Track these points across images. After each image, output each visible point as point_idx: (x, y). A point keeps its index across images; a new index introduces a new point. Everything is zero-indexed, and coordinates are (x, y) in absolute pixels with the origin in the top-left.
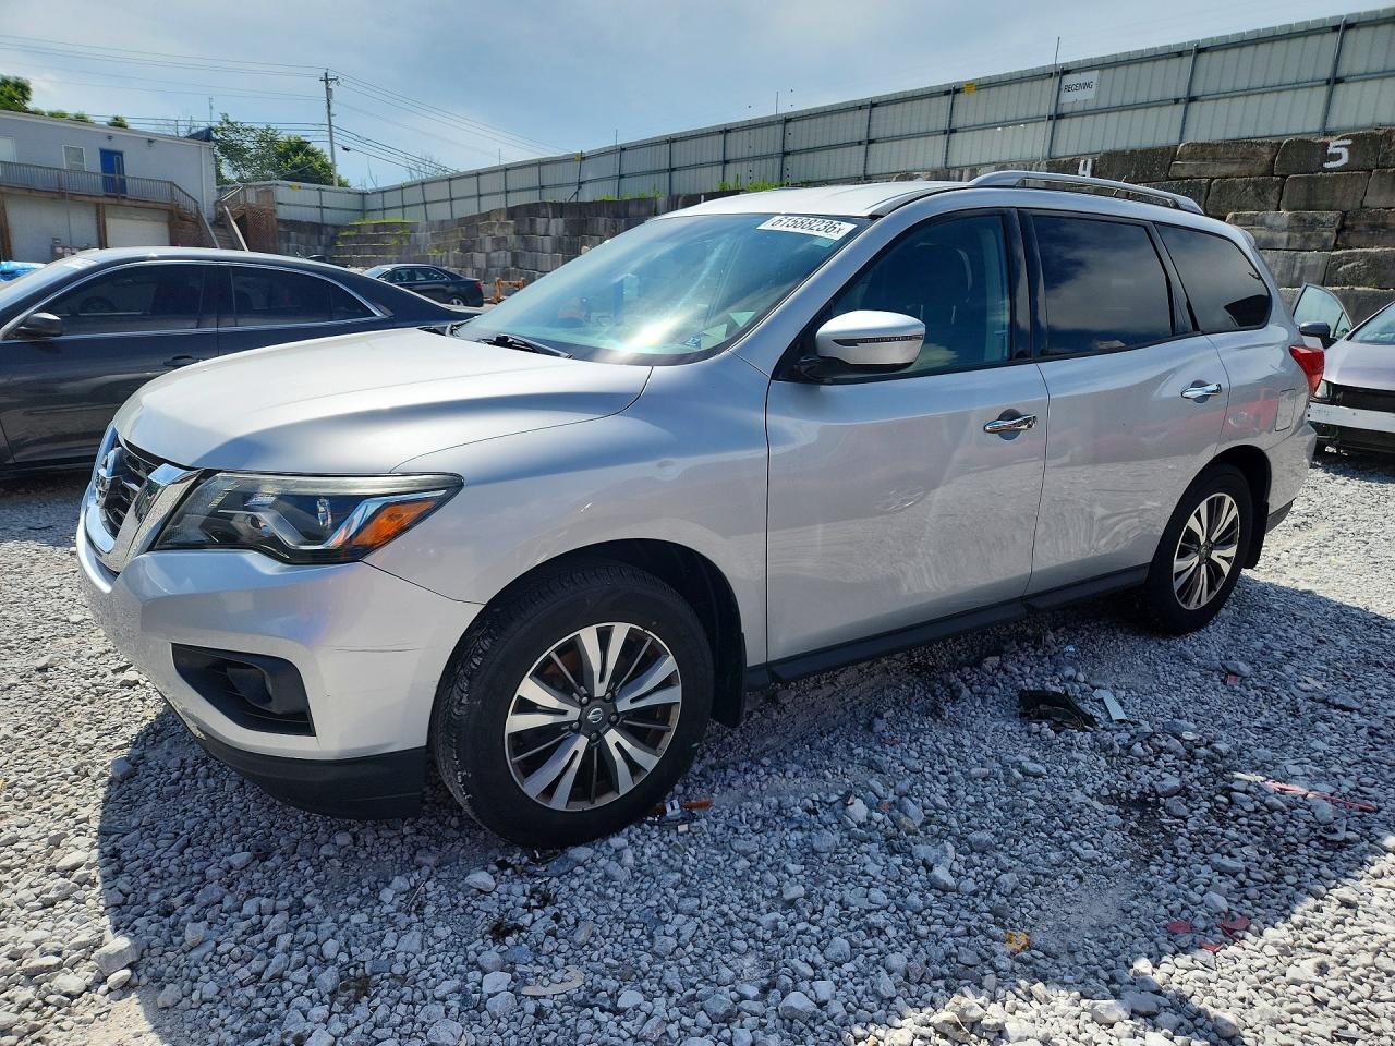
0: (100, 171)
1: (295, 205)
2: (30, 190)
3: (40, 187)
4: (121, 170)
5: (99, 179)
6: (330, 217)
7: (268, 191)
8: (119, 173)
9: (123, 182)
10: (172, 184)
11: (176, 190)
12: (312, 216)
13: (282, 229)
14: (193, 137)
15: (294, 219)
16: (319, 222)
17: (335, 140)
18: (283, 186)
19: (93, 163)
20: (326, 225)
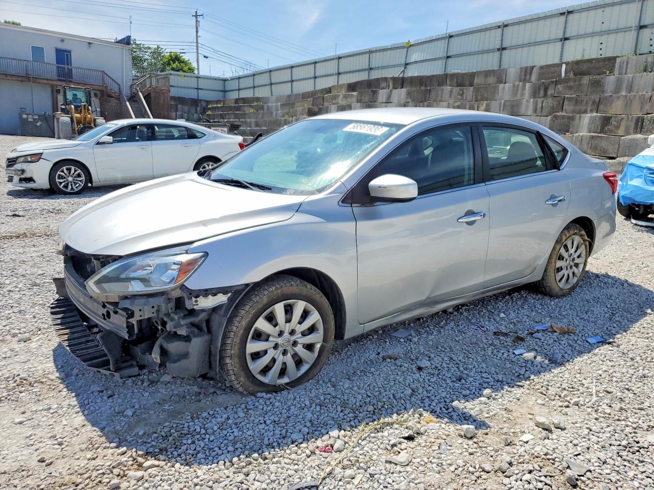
0: (55, 62)
1: (181, 87)
2: (6, 75)
3: (13, 73)
4: (69, 62)
5: (55, 68)
6: (203, 95)
7: (166, 78)
8: (68, 65)
9: (70, 71)
10: (103, 72)
11: (106, 77)
12: (192, 94)
13: (173, 103)
14: (117, 42)
15: (180, 96)
16: (196, 98)
17: (200, 52)
18: (174, 75)
19: (50, 57)
20: (201, 100)
